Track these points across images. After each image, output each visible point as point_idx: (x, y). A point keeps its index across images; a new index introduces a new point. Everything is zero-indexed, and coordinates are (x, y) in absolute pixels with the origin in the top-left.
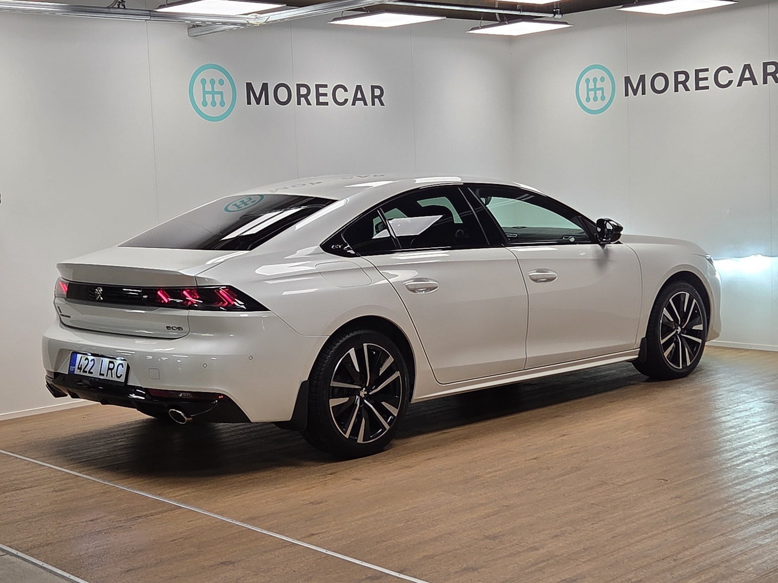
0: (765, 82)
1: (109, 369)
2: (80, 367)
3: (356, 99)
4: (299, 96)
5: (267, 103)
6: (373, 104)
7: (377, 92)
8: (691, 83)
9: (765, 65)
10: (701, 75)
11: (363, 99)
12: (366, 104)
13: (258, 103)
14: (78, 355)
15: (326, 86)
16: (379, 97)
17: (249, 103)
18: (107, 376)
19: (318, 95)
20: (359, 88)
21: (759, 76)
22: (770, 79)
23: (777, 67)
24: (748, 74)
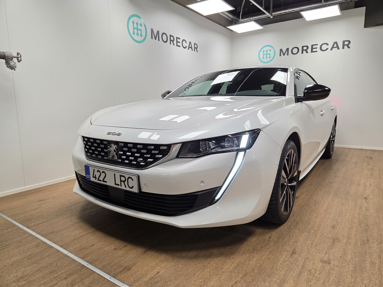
0: (343, 48)
3: (189, 47)
4: (171, 40)
5: (159, 40)
6: (195, 51)
7: (196, 46)
9: (344, 42)
10: (314, 47)
11: (191, 48)
12: (192, 50)
13: (155, 39)
15: (179, 39)
16: (197, 48)
17: (152, 38)
19: (177, 42)
20: (190, 43)
21: (340, 46)
22: (346, 47)
23: (349, 42)
24: (335, 45)
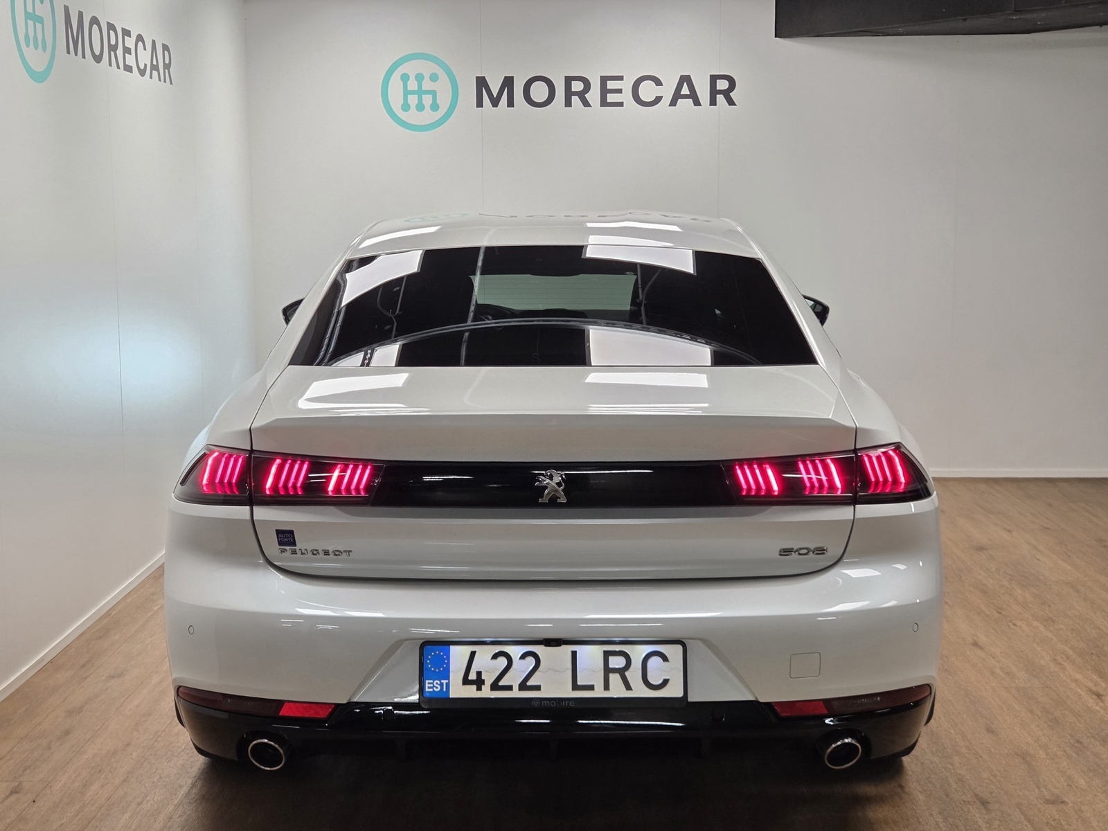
0: (713, 102)
1: (608, 670)
2: (472, 676)
8: (594, 96)
9: (714, 79)
10: (611, 85)
14: (453, 649)
18: (607, 687)
21: (703, 93)
22: (720, 98)
23: (732, 84)
24: (685, 89)
